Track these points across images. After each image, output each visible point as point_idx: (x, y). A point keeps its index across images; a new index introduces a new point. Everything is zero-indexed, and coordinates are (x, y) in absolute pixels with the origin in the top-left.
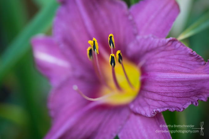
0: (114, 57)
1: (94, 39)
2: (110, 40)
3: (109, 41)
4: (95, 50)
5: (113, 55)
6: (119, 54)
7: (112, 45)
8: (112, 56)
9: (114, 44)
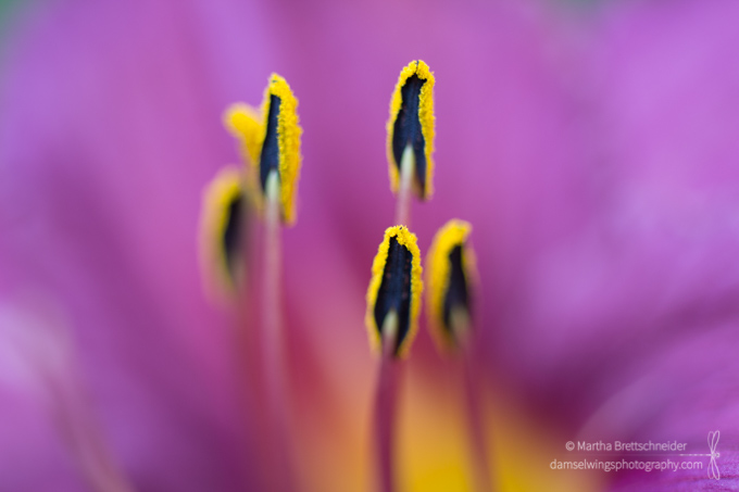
0: (408, 255)
1: (278, 85)
2: (401, 114)
3: (397, 125)
4: (273, 179)
5: (409, 239)
6: (456, 255)
7: (408, 156)
8: (393, 240)
9: (429, 150)
